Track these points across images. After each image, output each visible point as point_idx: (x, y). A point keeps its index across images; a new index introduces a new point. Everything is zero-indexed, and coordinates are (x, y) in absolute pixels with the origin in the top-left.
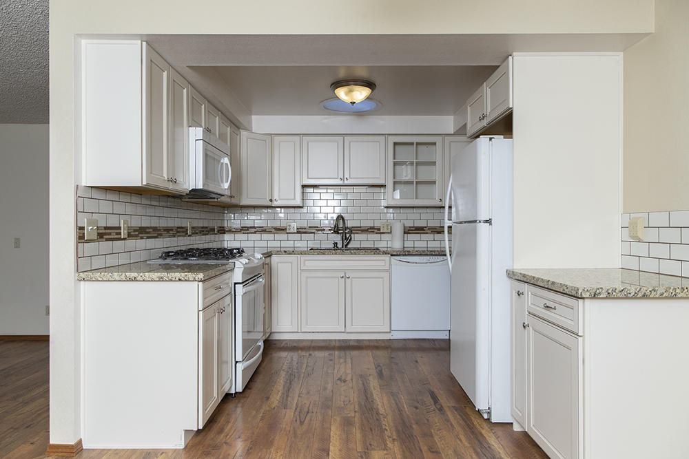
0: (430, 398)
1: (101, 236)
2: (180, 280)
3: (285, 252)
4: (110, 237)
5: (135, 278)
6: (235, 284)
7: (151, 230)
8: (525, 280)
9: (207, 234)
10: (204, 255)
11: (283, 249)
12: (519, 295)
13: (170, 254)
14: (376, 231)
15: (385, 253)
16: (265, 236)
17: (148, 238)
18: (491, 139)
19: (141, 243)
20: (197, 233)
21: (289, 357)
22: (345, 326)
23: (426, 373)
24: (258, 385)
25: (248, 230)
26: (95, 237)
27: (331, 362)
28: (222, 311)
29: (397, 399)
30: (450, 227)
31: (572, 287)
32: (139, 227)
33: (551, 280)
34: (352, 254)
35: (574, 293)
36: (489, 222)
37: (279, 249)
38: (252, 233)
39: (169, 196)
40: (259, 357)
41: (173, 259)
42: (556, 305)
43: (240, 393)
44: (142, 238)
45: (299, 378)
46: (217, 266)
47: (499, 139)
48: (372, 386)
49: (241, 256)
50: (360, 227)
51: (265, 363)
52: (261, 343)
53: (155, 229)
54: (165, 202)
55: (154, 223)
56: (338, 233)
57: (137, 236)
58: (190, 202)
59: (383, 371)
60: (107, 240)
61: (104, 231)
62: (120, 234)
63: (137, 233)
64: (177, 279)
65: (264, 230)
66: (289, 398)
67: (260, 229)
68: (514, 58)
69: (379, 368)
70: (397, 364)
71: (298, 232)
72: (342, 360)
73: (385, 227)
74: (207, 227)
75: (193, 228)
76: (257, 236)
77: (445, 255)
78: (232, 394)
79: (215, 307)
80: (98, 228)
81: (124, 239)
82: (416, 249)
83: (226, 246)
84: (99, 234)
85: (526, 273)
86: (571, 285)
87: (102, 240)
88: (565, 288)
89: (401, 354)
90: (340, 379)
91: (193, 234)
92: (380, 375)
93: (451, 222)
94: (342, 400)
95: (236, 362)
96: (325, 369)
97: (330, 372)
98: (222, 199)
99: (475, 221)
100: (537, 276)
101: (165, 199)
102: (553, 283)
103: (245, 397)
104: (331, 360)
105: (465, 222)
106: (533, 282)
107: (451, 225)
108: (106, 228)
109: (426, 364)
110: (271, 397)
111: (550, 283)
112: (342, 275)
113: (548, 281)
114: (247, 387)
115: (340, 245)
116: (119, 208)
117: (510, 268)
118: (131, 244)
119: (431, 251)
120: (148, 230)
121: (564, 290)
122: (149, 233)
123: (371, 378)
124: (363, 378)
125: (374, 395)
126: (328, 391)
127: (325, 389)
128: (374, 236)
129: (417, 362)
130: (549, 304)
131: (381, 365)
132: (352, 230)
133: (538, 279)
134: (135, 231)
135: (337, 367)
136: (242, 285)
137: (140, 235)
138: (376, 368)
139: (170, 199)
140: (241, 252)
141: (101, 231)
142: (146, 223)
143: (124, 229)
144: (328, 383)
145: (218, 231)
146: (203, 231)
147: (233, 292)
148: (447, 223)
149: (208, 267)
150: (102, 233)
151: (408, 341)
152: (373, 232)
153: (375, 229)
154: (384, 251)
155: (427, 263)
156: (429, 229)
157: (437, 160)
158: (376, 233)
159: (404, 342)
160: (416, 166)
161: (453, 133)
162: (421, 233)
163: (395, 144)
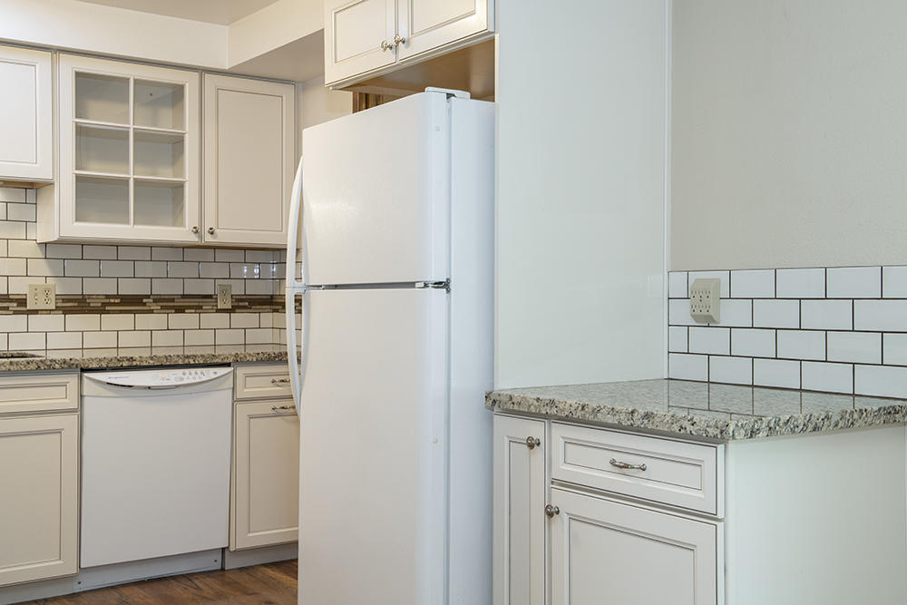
12: (532, 445)
14: (14, 306)
15: (68, 366)
18: (449, 96)
36: (444, 285)
42: (647, 461)
73: (41, 297)
93: (301, 284)
100: (592, 403)
107: (301, 290)
111: (638, 415)
128: (7, 320)
151: (126, 591)
152: (7, 308)
153: (12, 301)
154: (65, 362)
155: (177, 386)
156: (155, 301)
157: (187, 130)
158: (16, 313)
159: (115, 594)
160: (135, 140)
161: (226, 67)
162: (135, 312)
163: (78, 75)
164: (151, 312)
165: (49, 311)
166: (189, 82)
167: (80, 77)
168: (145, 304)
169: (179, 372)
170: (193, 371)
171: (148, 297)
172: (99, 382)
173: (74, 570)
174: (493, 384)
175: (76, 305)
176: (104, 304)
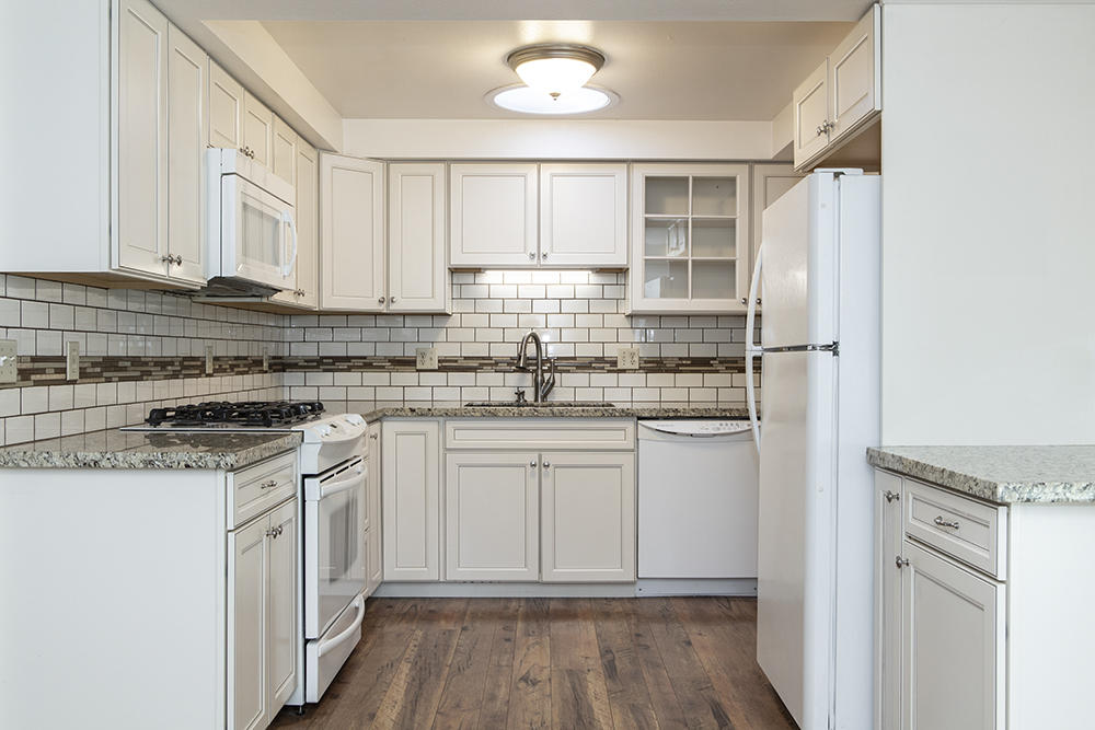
0: (711, 717)
1: (24, 375)
2: (187, 466)
3: (412, 410)
4: (44, 377)
5: (95, 463)
6: (305, 476)
7: (129, 364)
8: (900, 468)
9: (247, 373)
10: (239, 416)
11: (408, 406)
12: (890, 500)
13: (168, 414)
14: (607, 366)
15: (626, 414)
16: (371, 377)
17: (122, 379)
18: (837, 175)
19: (106, 391)
20: (225, 371)
21: (419, 633)
22: (540, 571)
23: (707, 668)
24: (352, 690)
25: (333, 364)
26: (14, 377)
27: (507, 644)
28: (275, 532)
29: (641, 718)
30: (757, 359)
31: (985, 482)
32: (104, 357)
33: (949, 468)
34: (554, 415)
35: (988, 494)
36: (833, 348)
37: (400, 405)
38: (342, 370)
39: (165, 292)
40: (353, 634)
41: (173, 425)
42: (958, 519)
43: (314, 704)
44: (109, 380)
45: (438, 676)
46: (266, 439)
47: (854, 177)
48: (591, 692)
49: (317, 418)
50: (575, 358)
51: (368, 645)
52: (359, 602)
53: (136, 361)
54: (157, 303)
55: (135, 348)
56: (528, 371)
57: (99, 375)
58: (209, 304)
59: (617, 663)
60: (38, 383)
61: (30, 366)
62: (64, 371)
63: (98, 370)
64: (183, 464)
65: (366, 364)
66: (417, 716)
67: (360, 363)
68: (885, 8)
69: (609, 656)
70: (647, 647)
71: (440, 370)
72: (531, 640)
73: (628, 360)
74: (245, 358)
75: (216, 359)
76: (353, 377)
77: (748, 419)
78: (297, 707)
79: (263, 524)
80: (20, 359)
81: (73, 382)
82: (693, 406)
83: (287, 398)
84: (21, 372)
85: (904, 455)
86: (983, 478)
87: (26, 383)
88: (973, 484)
89: (657, 628)
90: (525, 679)
91: (215, 371)
92: (611, 670)
93: (760, 348)
94: (527, 720)
95: (307, 641)
96: (495, 658)
97: (504, 663)
98: (277, 297)
99: (804, 348)
100: (923, 461)
101: (158, 298)
102: (952, 474)
103: (325, 714)
104: (508, 640)
105: (789, 349)
106: (914, 473)
107: (759, 354)
108: (34, 359)
109: (706, 650)
110: (379, 714)
111: (946, 475)
112: (535, 460)
113: (944, 470)
114: (330, 694)
115: (529, 397)
116: (62, 317)
117: (873, 445)
118: (87, 392)
119: (724, 410)
120: (121, 364)
121: (971, 488)
122: (124, 369)
123: (590, 677)
124: (575, 677)
125: (596, 710)
126: (498, 703)
127: (493, 698)
128: (601, 378)
129: (689, 643)
130: (947, 517)
131: (614, 651)
132: (556, 365)
133: (924, 467)
134: (94, 365)
135: (520, 655)
136: (318, 480)
137: (105, 374)
138: (602, 656)
139: (167, 298)
140: (316, 409)
141: (24, 366)
142: (118, 348)
143: (73, 361)
144: (500, 686)
145: (270, 366)
146: (238, 366)
147: (299, 495)
148: (751, 351)
149: (247, 442)
150: (25, 370)
151: (673, 602)
152: (603, 368)
153: (607, 362)
154: (623, 411)
155: (715, 435)
156: (721, 362)
157: (738, 215)
158: (609, 371)
159: (664, 603)
160: (693, 227)
161: (771, 157)
162: (703, 372)
163: (648, 179)
164: (717, 372)
165: (634, 371)
166: (741, 174)
167: (649, 180)
168: (712, 365)
169: (717, 423)
170: (729, 422)
171: (714, 359)
172: (649, 428)
173: (631, 578)
174: (880, 441)
175: (655, 366)
176: (678, 365)
